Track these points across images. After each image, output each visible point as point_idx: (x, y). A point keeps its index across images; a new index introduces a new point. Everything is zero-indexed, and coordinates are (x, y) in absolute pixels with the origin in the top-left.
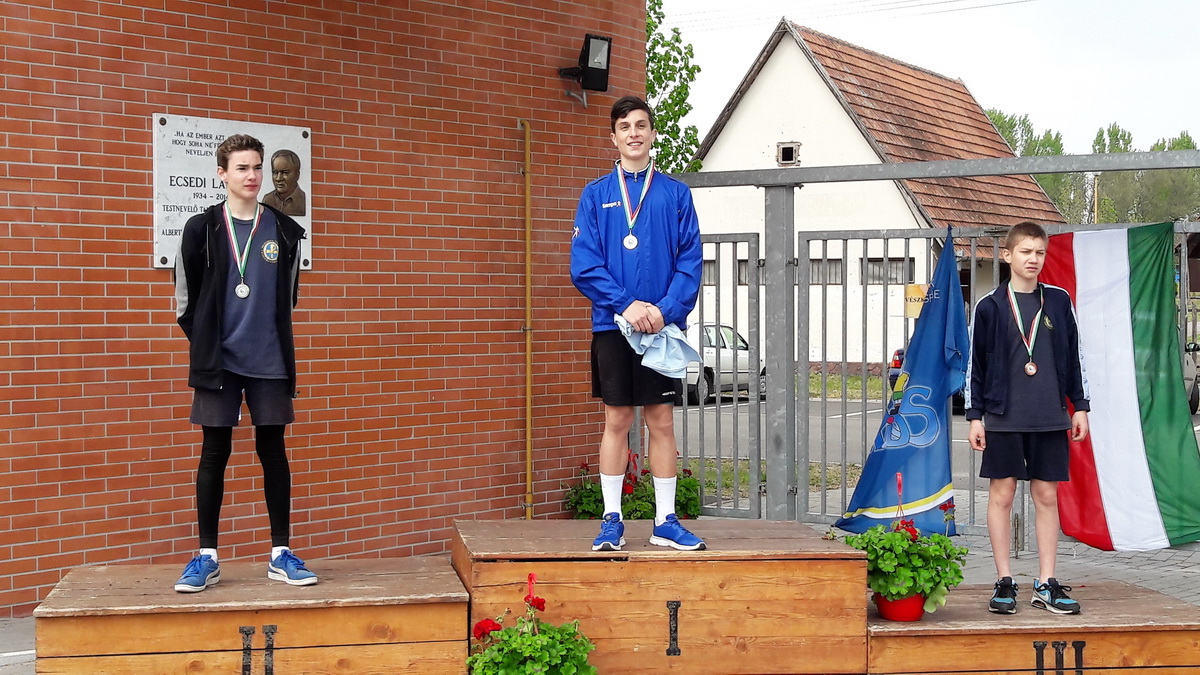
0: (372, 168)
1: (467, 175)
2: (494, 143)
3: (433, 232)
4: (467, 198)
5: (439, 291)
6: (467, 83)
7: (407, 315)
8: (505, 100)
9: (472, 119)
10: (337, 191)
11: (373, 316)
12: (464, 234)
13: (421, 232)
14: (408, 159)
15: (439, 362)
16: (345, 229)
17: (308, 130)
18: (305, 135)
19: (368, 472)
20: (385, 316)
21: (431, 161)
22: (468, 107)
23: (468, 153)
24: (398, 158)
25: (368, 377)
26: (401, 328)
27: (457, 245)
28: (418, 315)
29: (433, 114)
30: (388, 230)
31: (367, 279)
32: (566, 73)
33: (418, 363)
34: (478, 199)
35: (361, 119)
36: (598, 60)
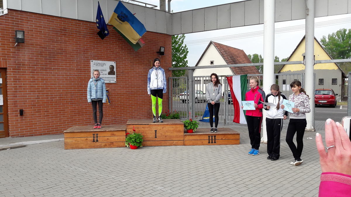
0: (126, 67)
1: (142, 68)
2: (146, 63)
3: (136, 77)
4: (142, 72)
5: (137, 86)
6: (141, 54)
7: (132, 90)
8: (148, 57)
9: (142, 60)
10: (120, 71)
11: (127, 90)
12: (141, 77)
13: (134, 77)
14: (132, 66)
15: (137, 96)
16: (122, 77)
17: (115, 62)
18: (115, 63)
19: (126, 113)
20: (128, 90)
21: (135, 66)
22: (142, 58)
23: (142, 65)
24: (130, 66)
25: (126, 99)
26: (131, 91)
27: (140, 79)
28: (134, 90)
29: (136, 59)
30: (129, 77)
31: (125, 84)
32: (158, 52)
33: (134, 97)
34: (143, 72)
35: (124, 60)
36: (162, 50)
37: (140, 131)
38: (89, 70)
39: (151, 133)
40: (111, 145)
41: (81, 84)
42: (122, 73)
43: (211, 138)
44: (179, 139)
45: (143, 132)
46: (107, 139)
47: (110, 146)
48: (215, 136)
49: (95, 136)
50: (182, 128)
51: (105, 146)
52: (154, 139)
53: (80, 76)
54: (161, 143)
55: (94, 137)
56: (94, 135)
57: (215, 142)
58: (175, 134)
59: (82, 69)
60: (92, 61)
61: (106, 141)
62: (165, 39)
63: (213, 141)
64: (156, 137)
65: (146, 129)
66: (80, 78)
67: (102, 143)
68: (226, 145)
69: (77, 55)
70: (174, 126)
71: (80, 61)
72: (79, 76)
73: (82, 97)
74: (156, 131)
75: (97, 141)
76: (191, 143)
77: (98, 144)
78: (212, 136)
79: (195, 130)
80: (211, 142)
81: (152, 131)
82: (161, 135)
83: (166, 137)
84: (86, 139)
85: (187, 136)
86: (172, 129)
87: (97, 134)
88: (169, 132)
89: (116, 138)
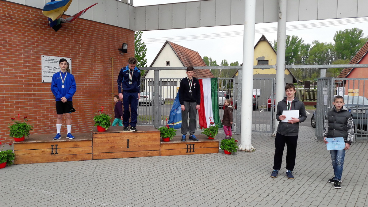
0: (83, 65)
1: (101, 67)
2: (106, 61)
3: (95, 77)
4: (101, 71)
5: (96, 87)
6: (101, 51)
7: (90, 91)
8: (108, 54)
9: (102, 57)
10: (77, 69)
11: (84, 91)
12: (101, 77)
13: (93, 76)
14: (90, 64)
15: (96, 99)
16: (78, 76)
17: (71, 58)
18: (70, 59)
19: (83, 118)
20: (86, 91)
21: (94, 64)
22: (101, 55)
23: (101, 63)
24: (88, 64)
25: (83, 102)
26: (89, 93)
27: (99, 79)
28: (92, 91)
29: (95, 56)
30: (86, 76)
31: (82, 85)
32: (119, 49)
33: (92, 99)
34: (103, 71)
35: (81, 57)
36: (125, 48)
37: (110, 141)
38: (39, 67)
39: (123, 143)
40: (74, 157)
41: (29, 84)
42: (78, 71)
43: (189, 147)
44: (155, 149)
45: (113, 141)
46: (70, 151)
47: (73, 159)
48: (193, 145)
49: (54, 147)
50: (158, 136)
51: (66, 159)
52: (126, 150)
53: (29, 74)
54: (134, 154)
55: (52, 149)
56: (52, 146)
57: (193, 151)
58: (151, 143)
59: (31, 66)
60: (43, 57)
61: (68, 153)
62: (128, 34)
63: (192, 150)
64: (128, 147)
65: (117, 138)
66: (28, 76)
67: (63, 156)
68: (205, 154)
69: (25, 48)
70: (149, 135)
71: (28, 56)
72: (26, 73)
73: (30, 99)
74: (128, 140)
75: (56, 153)
76: (168, 153)
77: (57, 157)
78: (190, 145)
79: (173, 138)
80: (189, 151)
81: (123, 140)
82: (135, 145)
83: (140, 146)
84: (43, 151)
85: (164, 145)
86: (146, 138)
87: (56, 146)
88: (144, 141)
89: (80, 149)
